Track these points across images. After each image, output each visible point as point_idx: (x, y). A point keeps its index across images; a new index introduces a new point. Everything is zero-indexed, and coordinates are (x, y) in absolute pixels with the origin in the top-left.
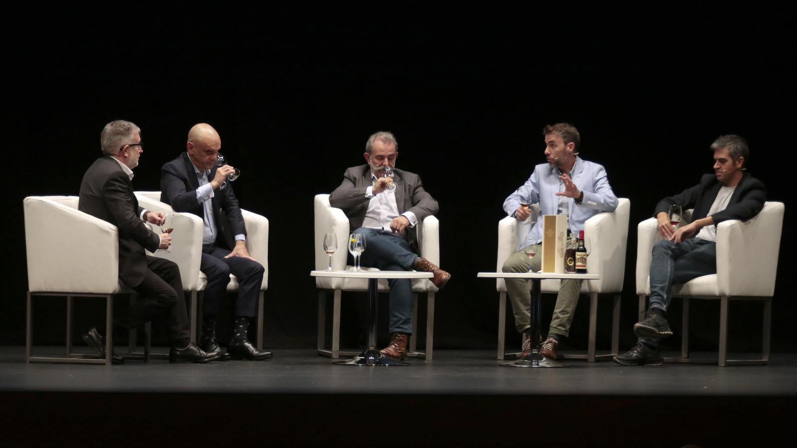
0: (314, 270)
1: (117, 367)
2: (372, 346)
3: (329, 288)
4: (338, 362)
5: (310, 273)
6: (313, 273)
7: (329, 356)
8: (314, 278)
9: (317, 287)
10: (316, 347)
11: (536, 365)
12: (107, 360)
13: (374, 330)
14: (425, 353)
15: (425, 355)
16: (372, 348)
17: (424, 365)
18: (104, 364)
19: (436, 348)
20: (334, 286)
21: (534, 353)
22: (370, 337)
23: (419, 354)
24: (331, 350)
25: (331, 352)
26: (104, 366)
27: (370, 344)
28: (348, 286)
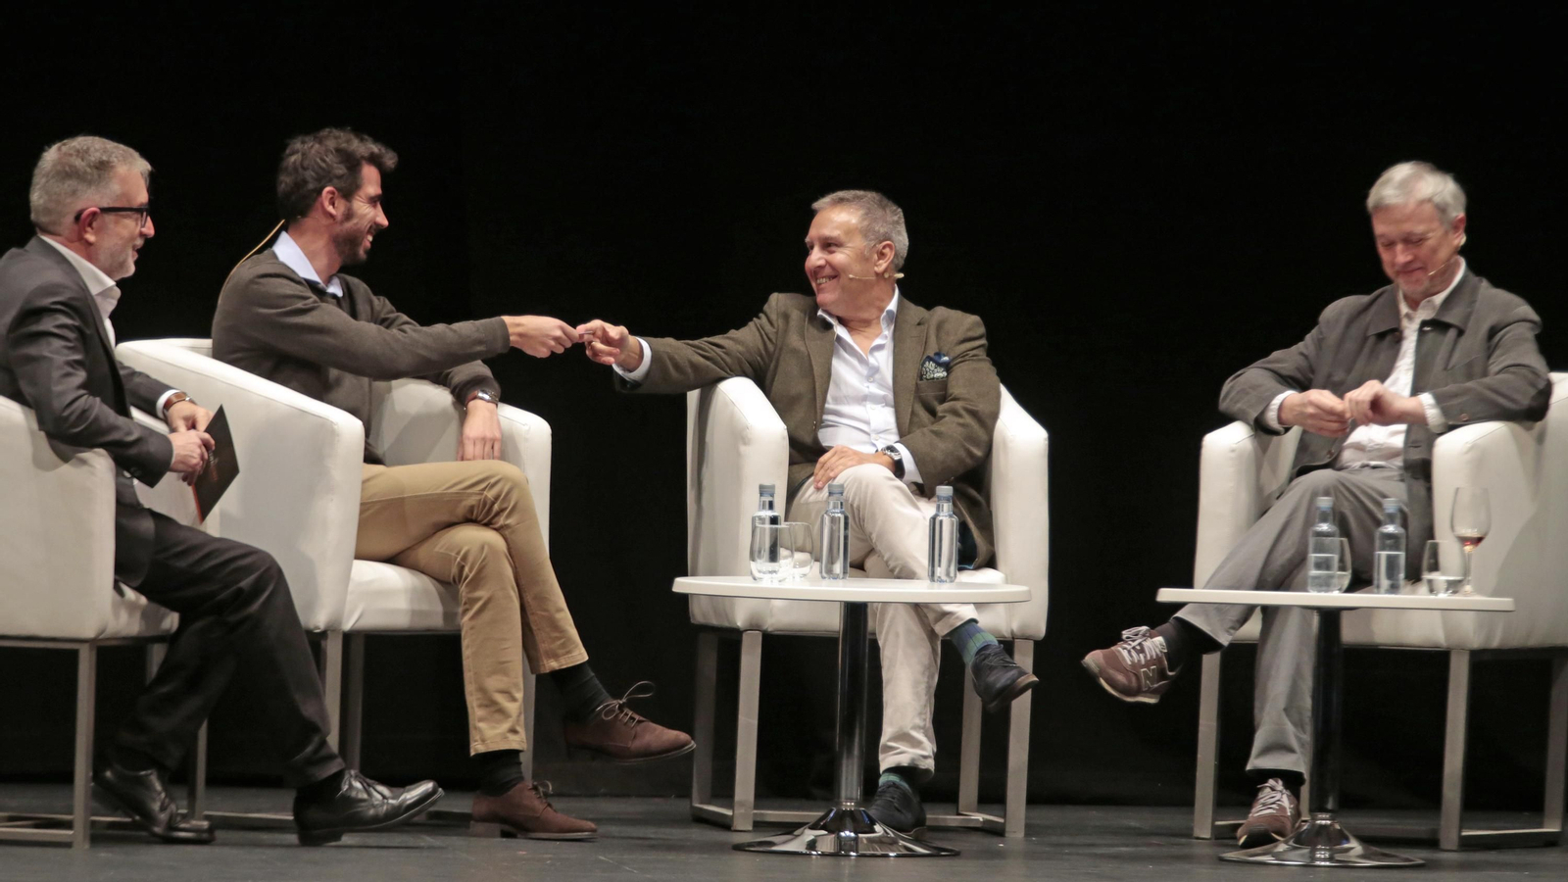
0: (685, 574)
1: (104, 854)
2: (850, 799)
3: (726, 624)
4: (751, 845)
5: (671, 583)
6: (681, 585)
7: (725, 825)
8: (684, 599)
9: (692, 621)
10: (685, 793)
11: (1325, 860)
12: (76, 834)
13: (856, 752)
14: (1004, 816)
15: (1004, 824)
16: (849, 805)
17: (999, 855)
18: (68, 845)
19: (1036, 798)
20: (740, 622)
21: (1321, 826)
22: (844, 769)
23: (986, 821)
24: (731, 806)
25: (729, 813)
26: (70, 851)
27: (843, 794)
28: (781, 618)
